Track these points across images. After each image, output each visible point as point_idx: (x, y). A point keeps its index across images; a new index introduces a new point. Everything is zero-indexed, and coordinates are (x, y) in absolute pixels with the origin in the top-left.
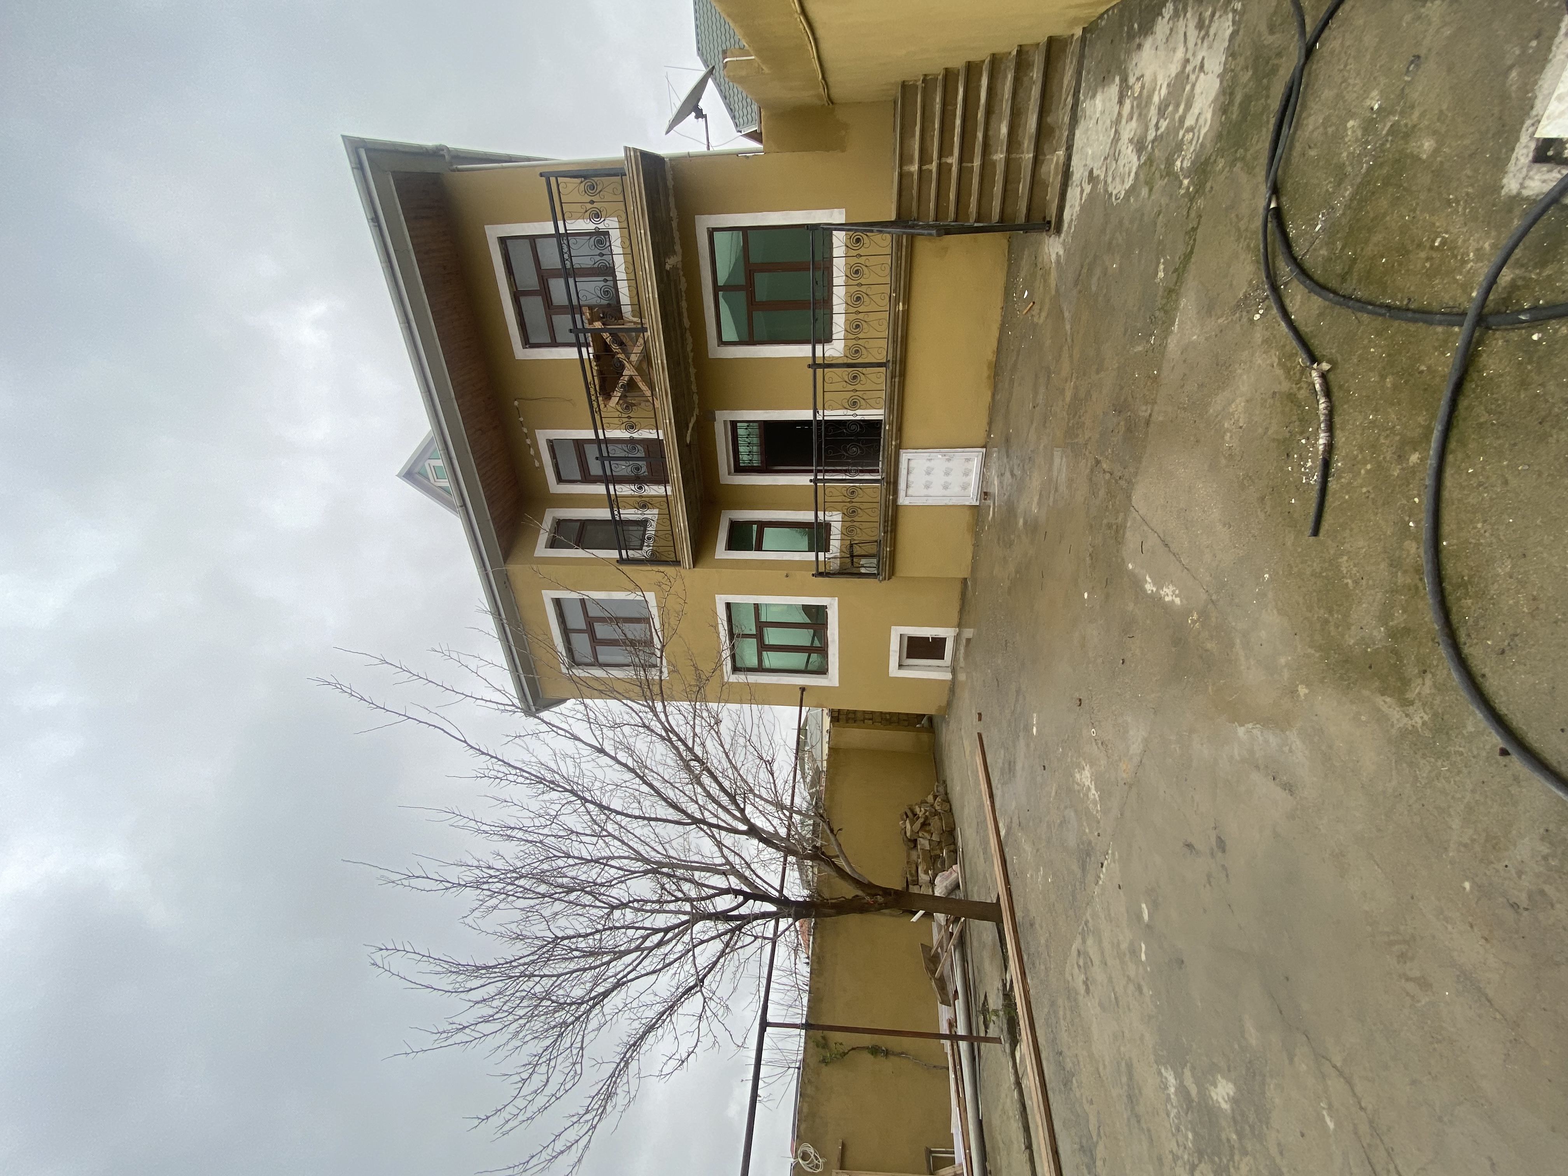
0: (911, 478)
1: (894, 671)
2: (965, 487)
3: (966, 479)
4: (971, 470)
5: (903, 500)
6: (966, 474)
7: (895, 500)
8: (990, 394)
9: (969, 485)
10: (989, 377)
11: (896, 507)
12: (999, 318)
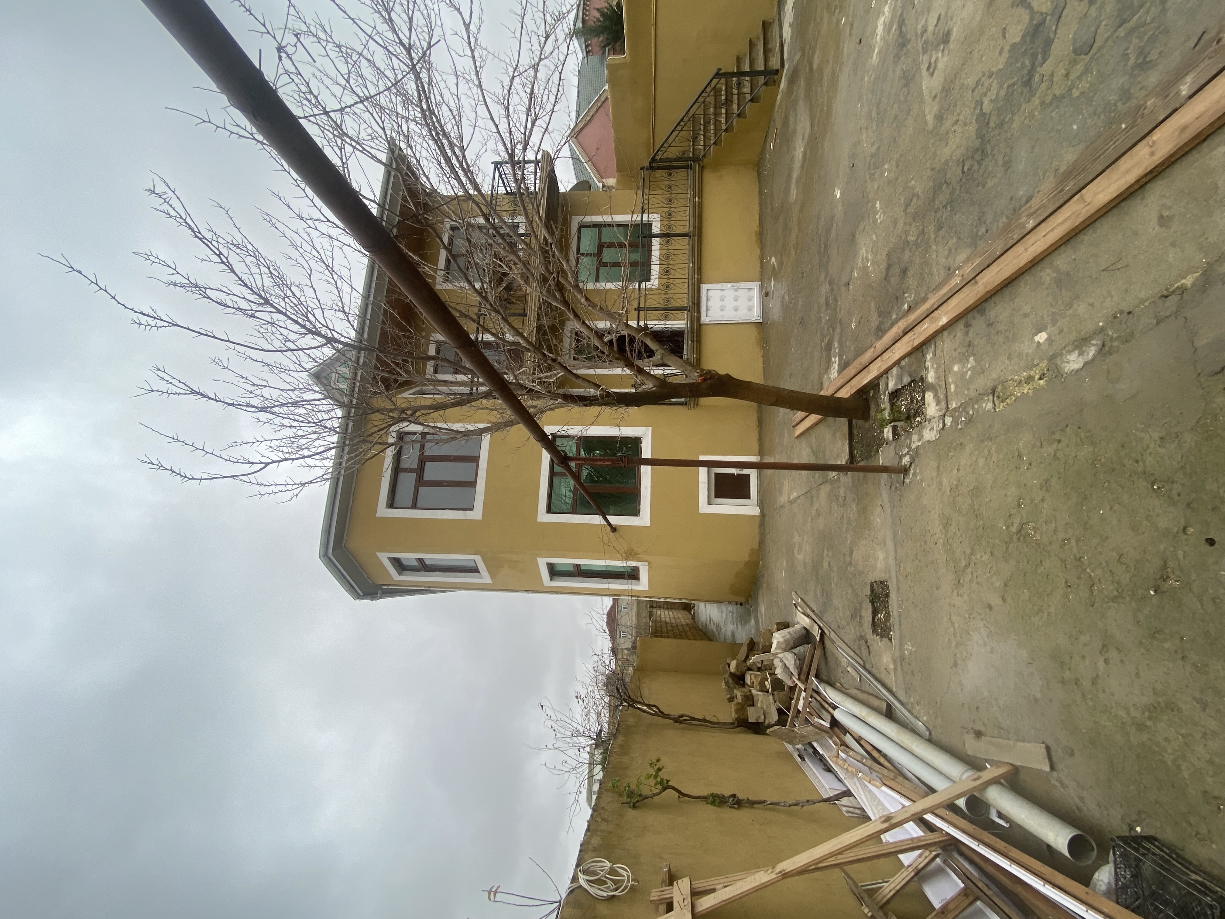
0: (710, 303)
1: (704, 508)
2: (750, 309)
3: (750, 303)
4: (753, 297)
5: (705, 319)
6: (750, 299)
7: (699, 318)
8: (759, 250)
9: (753, 307)
10: (757, 240)
11: (700, 325)
12: (758, 209)
